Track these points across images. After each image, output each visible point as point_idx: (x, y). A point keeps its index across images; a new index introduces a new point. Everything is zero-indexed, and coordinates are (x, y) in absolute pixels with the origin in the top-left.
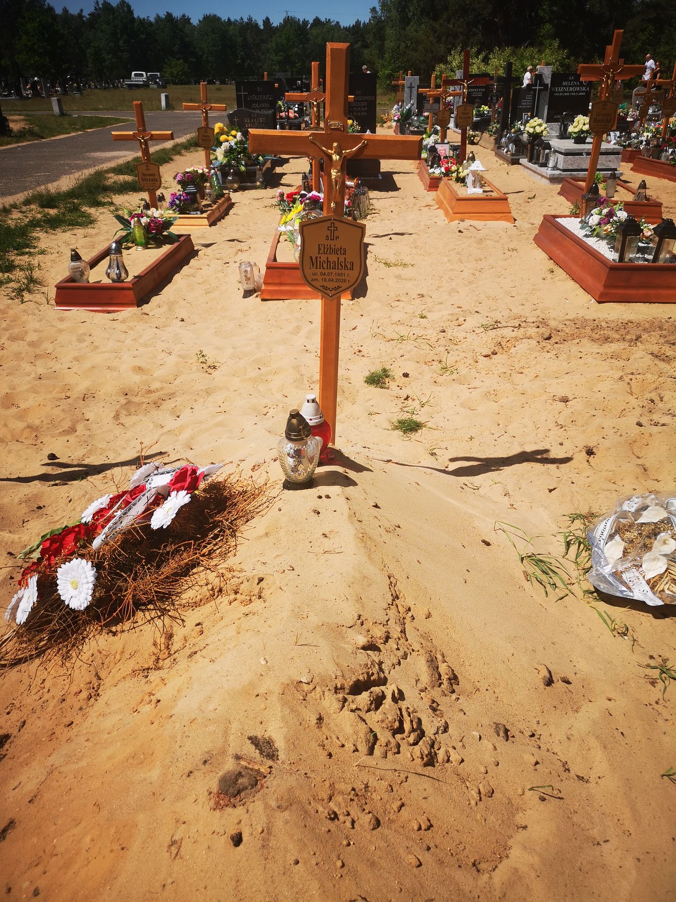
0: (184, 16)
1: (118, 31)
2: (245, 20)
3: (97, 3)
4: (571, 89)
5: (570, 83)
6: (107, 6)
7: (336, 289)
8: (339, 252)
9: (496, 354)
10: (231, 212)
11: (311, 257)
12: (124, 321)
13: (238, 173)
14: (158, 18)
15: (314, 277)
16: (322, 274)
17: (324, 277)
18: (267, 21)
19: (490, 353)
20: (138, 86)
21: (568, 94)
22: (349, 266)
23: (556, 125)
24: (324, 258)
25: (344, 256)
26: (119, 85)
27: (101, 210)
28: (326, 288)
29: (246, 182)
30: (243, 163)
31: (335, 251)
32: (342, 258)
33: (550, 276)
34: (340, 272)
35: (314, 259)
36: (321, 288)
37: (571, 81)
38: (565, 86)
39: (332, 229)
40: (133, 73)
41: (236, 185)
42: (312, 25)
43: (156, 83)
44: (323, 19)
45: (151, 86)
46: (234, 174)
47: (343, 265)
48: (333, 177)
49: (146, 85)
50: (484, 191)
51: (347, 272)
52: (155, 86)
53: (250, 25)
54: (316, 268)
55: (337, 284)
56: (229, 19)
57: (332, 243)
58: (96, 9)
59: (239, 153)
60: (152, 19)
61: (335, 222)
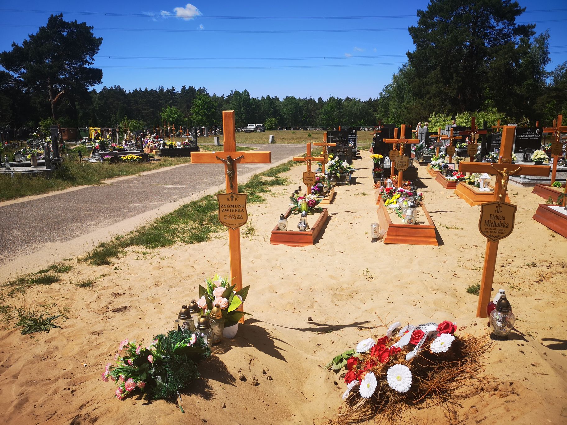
0: (276, 97)
1: (241, 104)
2: (308, 98)
3: (232, 91)
4: (529, 136)
5: (528, 133)
6: (237, 92)
7: (497, 237)
8: (501, 219)
9: (542, 281)
10: (336, 197)
11: (485, 221)
12: (309, 252)
13: (336, 177)
14: (263, 99)
15: (486, 230)
16: (490, 229)
17: (491, 230)
18: (320, 99)
19: (539, 281)
20: (251, 131)
21: (527, 138)
22: (506, 226)
23: (521, 155)
24: (492, 221)
25: (504, 221)
26: (241, 130)
27: (265, 194)
28: (492, 236)
29: (340, 181)
30: (339, 172)
31: (499, 218)
32: (502, 222)
33: (553, 238)
34: (500, 228)
35: (487, 221)
36: (489, 236)
37: (529, 132)
38: (525, 134)
39: (499, 207)
40: (249, 124)
41: (334, 183)
42: (345, 100)
43: (260, 129)
44: (351, 98)
45: (257, 131)
46: (334, 177)
47: (503, 225)
48: (503, 183)
49: (255, 131)
50: (490, 190)
51: (504, 228)
52: (259, 131)
53: (311, 101)
54: (488, 226)
55: (498, 235)
56: (299, 98)
57: (498, 214)
58: (231, 94)
59: (337, 167)
60: (260, 99)
61: (500, 204)
